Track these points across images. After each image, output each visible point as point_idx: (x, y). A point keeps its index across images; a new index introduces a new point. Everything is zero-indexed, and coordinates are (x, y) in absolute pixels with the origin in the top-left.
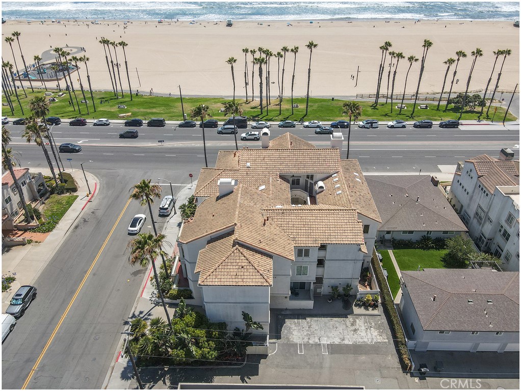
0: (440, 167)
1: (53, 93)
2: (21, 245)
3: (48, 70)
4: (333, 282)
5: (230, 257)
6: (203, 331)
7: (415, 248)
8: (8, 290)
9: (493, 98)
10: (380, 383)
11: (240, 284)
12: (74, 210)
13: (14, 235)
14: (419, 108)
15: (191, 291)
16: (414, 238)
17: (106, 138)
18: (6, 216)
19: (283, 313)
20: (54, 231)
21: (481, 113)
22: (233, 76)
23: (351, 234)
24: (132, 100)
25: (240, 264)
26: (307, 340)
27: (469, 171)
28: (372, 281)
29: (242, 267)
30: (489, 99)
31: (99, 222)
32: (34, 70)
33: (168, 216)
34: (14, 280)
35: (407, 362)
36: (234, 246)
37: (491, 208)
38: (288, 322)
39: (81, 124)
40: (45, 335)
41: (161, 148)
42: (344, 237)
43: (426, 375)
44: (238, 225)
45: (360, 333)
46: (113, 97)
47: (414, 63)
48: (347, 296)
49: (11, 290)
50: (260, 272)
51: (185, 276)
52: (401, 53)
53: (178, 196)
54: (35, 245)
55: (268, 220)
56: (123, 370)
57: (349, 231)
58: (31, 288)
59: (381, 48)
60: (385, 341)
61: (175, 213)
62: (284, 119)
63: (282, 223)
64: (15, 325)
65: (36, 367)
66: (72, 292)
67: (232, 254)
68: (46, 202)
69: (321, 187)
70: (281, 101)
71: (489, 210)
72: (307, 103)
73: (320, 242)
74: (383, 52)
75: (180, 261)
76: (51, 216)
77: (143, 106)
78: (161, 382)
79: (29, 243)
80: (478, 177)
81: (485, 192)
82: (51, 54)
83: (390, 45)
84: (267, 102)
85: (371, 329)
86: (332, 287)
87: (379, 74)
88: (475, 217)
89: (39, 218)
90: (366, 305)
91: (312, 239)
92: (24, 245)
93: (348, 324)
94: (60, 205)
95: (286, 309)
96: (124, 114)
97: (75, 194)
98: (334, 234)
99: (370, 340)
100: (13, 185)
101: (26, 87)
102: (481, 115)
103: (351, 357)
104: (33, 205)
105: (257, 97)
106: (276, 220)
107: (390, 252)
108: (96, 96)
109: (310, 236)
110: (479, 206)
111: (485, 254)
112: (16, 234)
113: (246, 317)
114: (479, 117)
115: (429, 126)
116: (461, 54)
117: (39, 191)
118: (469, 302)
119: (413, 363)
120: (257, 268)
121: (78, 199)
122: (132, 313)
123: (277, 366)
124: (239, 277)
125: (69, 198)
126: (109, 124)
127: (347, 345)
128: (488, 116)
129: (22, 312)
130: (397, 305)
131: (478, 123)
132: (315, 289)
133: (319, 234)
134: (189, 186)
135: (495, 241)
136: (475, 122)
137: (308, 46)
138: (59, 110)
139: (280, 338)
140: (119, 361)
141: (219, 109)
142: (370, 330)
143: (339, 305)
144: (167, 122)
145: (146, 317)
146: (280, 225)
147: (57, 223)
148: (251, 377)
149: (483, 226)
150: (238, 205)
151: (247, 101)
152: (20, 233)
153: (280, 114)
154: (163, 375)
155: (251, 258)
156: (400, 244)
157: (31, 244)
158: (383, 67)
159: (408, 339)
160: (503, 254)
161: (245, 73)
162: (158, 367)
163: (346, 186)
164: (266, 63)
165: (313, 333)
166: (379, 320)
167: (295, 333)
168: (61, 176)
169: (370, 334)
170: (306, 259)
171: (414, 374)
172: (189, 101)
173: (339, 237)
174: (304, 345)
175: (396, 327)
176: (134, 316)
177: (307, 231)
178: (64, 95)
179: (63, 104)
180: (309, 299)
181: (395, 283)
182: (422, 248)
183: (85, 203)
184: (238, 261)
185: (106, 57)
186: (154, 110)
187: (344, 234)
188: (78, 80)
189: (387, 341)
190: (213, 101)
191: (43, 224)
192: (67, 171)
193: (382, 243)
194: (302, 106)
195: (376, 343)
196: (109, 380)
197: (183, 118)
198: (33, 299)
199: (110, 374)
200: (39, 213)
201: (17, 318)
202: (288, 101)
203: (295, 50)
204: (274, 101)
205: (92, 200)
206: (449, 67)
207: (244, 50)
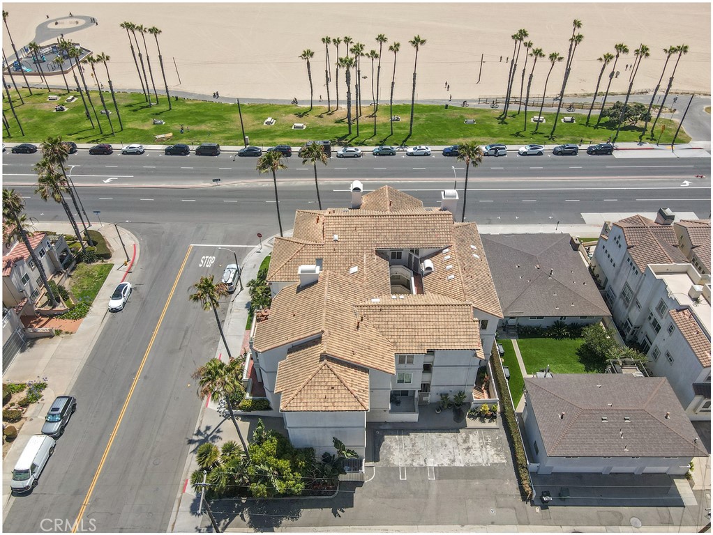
0: (585, 216)
1: (60, 95)
2: (47, 337)
3: (48, 57)
4: (442, 389)
5: (317, 376)
6: (288, 462)
7: (545, 337)
8: (39, 401)
9: (662, 106)
10: (495, 514)
11: (330, 409)
12: (109, 285)
13: (37, 323)
14: (562, 120)
15: (268, 401)
16: (544, 324)
17: (142, 174)
18: (26, 300)
19: (382, 427)
20: (88, 317)
21: (643, 130)
22: (310, 76)
23: (465, 337)
24: (170, 109)
25: (329, 384)
26: (410, 462)
27: (617, 237)
28: (490, 384)
29: (333, 388)
30: (657, 107)
31: (144, 303)
32: (27, 57)
33: (232, 292)
34: (45, 387)
35: (527, 489)
36: (321, 360)
37: (640, 290)
38: (388, 440)
39: (105, 153)
40: (94, 459)
41: (218, 191)
42: (456, 341)
43: (548, 504)
44: (326, 332)
45: (474, 452)
46: (143, 103)
47: (557, 62)
48: (459, 405)
49: (43, 400)
50: (355, 393)
51: (259, 380)
52: (541, 50)
53: (243, 263)
54: (66, 338)
55: (362, 320)
56: (192, 502)
57: (462, 333)
58: (70, 399)
59: (513, 37)
60: (503, 461)
61: (242, 289)
62: (381, 142)
63: (380, 323)
64: (54, 447)
65: (87, 501)
66: (121, 402)
67: (320, 372)
68: (72, 274)
69: (429, 268)
70: (376, 110)
71: (638, 292)
72: (412, 112)
73: (426, 348)
74: (516, 43)
75: (252, 359)
76: (81, 295)
77: (187, 119)
78: (238, 518)
79: (58, 334)
80: (628, 248)
81: (634, 268)
82: (49, 29)
83: (526, 35)
84: (357, 111)
85: (488, 446)
86: (441, 395)
87: (511, 73)
88: (621, 297)
89: (66, 298)
90: (482, 416)
91: (417, 344)
92: (51, 337)
93: (460, 441)
94: (90, 279)
95: (386, 422)
96: (163, 136)
97: (109, 262)
98: (444, 337)
99: (485, 461)
100: (29, 257)
101: (20, 85)
102: (643, 134)
103: (462, 482)
104: (57, 280)
105: (343, 102)
106: (372, 319)
107: (515, 342)
108: (121, 103)
109: (414, 340)
110: (627, 285)
111: (630, 348)
112: (40, 321)
113: (337, 443)
114: (640, 137)
115: (574, 152)
116: (621, 48)
117: (62, 258)
118: (603, 420)
119: (534, 491)
120: (350, 388)
121: (114, 268)
122: (196, 429)
123: (375, 496)
124: (329, 400)
125: (102, 268)
126: (143, 152)
127: (458, 468)
128: (653, 135)
129: (62, 429)
130: (520, 415)
131: (639, 147)
132: (421, 397)
133: (426, 337)
134: (257, 247)
135: (643, 330)
136: (635, 145)
137: (413, 43)
138: (72, 126)
139: (378, 460)
140: (186, 491)
141: (291, 123)
142: (486, 448)
143: (450, 415)
144: (222, 148)
145: (214, 434)
146: (377, 326)
147: (90, 305)
148: (344, 510)
149: (629, 311)
150: (325, 304)
151: (329, 111)
152: (45, 319)
153: (375, 135)
154: (240, 509)
155: (342, 376)
156: (526, 331)
157: (61, 335)
158: (516, 65)
159: (530, 462)
160: (652, 348)
161: (326, 71)
162: (234, 499)
163: (460, 268)
164: (355, 65)
165: (418, 454)
166: (497, 435)
167: (396, 453)
168: (89, 237)
169: (485, 453)
170: (409, 366)
171: (536, 503)
172: (251, 109)
173: (450, 340)
174: (407, 468)
175: (517, 446)
176: (199, 433)
177: (411, 334)
178: (76, 99)
179: (76, 115)
180: (413, 411)
181: (519, 386)
182: (554, 336)
183: (123, 275)
184: (327, 380)
185: (132, 47)
186: (203, 127)
187: (456, 337)
188: (92, 75)
189: (505, 461)
190: (282, 110)
191: (72, 308)
192: (95, 227)
193: (504, 330)
194: (404, 119)
195: (492, 464)
196: (177, 515)
197: (243, 141)
198: (72, 413)
199: (177, 508)
200: (66, 292)
201: (56, 438)
202: (385, 109)
203: (395, 48)
204: (366, 109)
205: (132, 270)
206: (604, 66)
207: (323, 40)
